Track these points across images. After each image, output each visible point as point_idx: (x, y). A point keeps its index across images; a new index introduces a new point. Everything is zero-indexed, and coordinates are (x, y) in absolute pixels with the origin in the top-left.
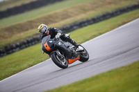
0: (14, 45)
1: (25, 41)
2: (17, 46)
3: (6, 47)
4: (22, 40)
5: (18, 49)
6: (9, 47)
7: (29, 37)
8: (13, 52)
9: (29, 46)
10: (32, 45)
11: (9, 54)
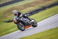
0: (46, 6)
1: (51, 5)
2: (48, 7)
3: (43, 7)
4: (50, 4)
5: (48, 8)
6: (44, 7)
7: (53, 3)
8: (46, 9)
9: (52, 7)
10: (54, 6)
11: (44, 10)
